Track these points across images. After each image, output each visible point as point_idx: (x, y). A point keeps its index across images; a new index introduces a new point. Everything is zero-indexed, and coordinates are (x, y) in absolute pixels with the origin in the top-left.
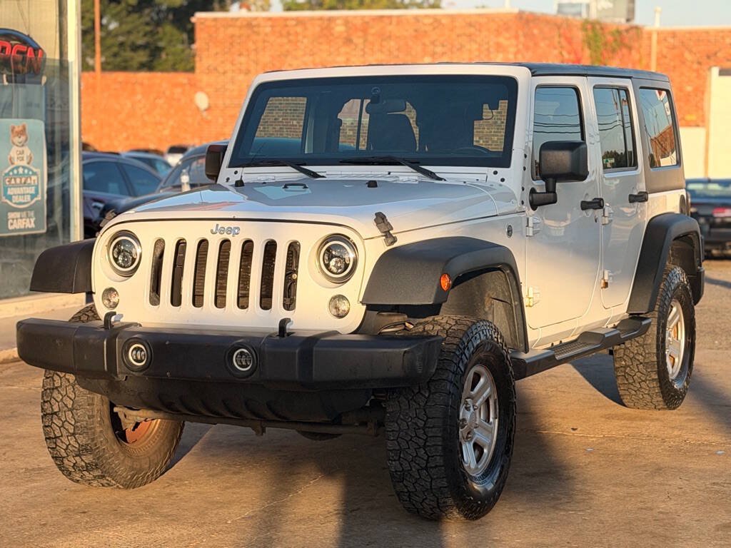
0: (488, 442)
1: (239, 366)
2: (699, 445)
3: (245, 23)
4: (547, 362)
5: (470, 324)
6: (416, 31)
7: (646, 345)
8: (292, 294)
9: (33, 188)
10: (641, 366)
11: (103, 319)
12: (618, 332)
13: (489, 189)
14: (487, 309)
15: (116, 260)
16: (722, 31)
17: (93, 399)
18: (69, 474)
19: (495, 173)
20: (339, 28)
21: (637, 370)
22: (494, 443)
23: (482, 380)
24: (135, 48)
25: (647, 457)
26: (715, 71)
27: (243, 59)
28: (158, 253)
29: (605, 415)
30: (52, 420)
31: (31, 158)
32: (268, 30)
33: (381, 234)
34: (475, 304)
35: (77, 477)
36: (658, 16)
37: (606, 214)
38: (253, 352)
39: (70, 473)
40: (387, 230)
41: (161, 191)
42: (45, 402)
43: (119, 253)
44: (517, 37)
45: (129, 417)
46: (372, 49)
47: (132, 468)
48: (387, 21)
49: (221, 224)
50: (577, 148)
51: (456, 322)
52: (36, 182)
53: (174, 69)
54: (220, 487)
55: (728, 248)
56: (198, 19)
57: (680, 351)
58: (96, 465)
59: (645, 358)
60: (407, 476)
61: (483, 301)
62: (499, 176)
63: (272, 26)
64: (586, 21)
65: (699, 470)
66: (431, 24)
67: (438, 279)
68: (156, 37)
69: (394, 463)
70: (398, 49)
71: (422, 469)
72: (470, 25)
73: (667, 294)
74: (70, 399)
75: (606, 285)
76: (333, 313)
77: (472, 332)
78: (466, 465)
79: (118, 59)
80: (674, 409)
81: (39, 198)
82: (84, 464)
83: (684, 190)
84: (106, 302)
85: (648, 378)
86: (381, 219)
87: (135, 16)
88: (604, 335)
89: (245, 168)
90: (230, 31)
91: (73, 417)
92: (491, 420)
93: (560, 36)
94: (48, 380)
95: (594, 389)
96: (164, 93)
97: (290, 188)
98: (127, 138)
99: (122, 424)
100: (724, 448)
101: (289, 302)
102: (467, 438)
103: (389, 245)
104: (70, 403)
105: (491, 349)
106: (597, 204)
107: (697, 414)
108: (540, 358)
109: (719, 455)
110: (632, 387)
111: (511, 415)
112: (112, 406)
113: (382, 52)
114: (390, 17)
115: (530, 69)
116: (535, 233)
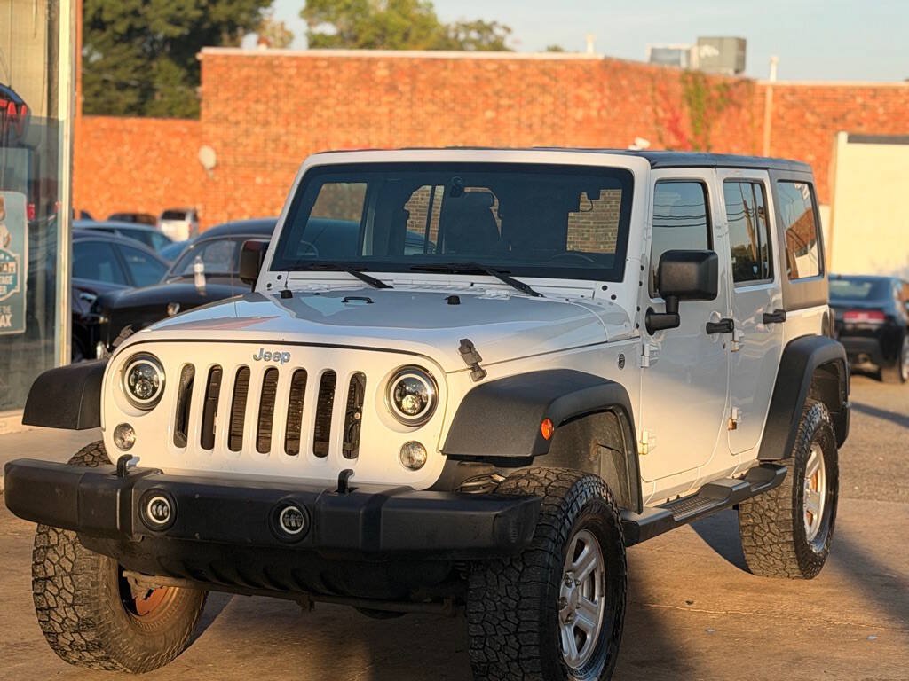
0: (592, 625)
1: (287, 527)
2: (846, 627)
3: (263, 62)
4: (663, 524)
5: (574, 480)
6: (476, 78)
7: (780, 498)
8: (354, 437)
9: (11, 277)
10: (772, 526)
11: (115, 462)
12: (748, 484)
13: (597, 308)
14: (592, 458)
15: (132, 389)
16: (853, 89)
17: (98, 562)
18: (63, 654)
19: (605, 288)
20: (382, 72)
21: (767, 530)
22: (599, 627)
23: (586, 549)
24: (122, 87)
25: (782, 643)
26: (843, 136)
27: (261, 107)
28: (186, 382)
29: (727, 585)
30: (45, 586)
31: (9, 240)
32: (293, 71)
33: (467, 366)
34: (578, 451)
35: (75, 658)
36: (774, 68)
37: (736, 339)
38: (305, 511)
39: (66, 653)
40: (475, 361)
41: (168, 282)
42: (37, 563)
43: (136, 380)
44: (601, 90)
45: (142, 584)
46: (421, 99)
47: (143, 648)
48: (441, 65)
49: (267, 348)
50: (705, 259)
51: (557, 477)
52: (14, 269)
53: (170, 114)
54: (252, 673)
55: (861, 361)
56: (207, 56)
57: (819, 507)
58: (100, 644)
59: (778, 514)
60: (493, 668)
61: (588, 448)
62: (609, 293)
63: (298, 67)
64: (687, 72)
65: (849, 662)
66: (495, 71)
67: (538, 425)
68: (149, 73)
69: (477, 652)
70: (454, 100)
71: (512, 661)
72: (544, 73)
73: (806, 436)
74: (69, 560)
75: (734, 426)
76: (405, 463)
77: (577, 490)
78: (565, 655)
79: (101, 100)
80: (812, 578)
81: (17, 290)
82: (83, 642)
83: (827, 306)
84: (119, 441)
85: (781, 540)
86: (467, 347)
87: (124, 46)
88: (731, 489)
89: (290, 273)
90: (245, 72)
91: (72, 584)
92: (596, 598)
93: (654, 89)
94: (42, 536)
95: (711, 549)
96: (158, 144)
97: (351, 302)
98: (111, 199)
99: (132, 591)
100: (876, 632)
101: (351, 449)
102: (567, 621)
103: (477, 381)
104: (68, 567)
105: (599, 511)
106: (726, 327)
107: (841, 586)
108: (655, 519)
109: (871, 641)
110: (760, 550)
111: (620, 591)
112: (121, 570)
113: (434, 103)
114: (444, 60)
115: (650, 161)
116: (651, 363)
